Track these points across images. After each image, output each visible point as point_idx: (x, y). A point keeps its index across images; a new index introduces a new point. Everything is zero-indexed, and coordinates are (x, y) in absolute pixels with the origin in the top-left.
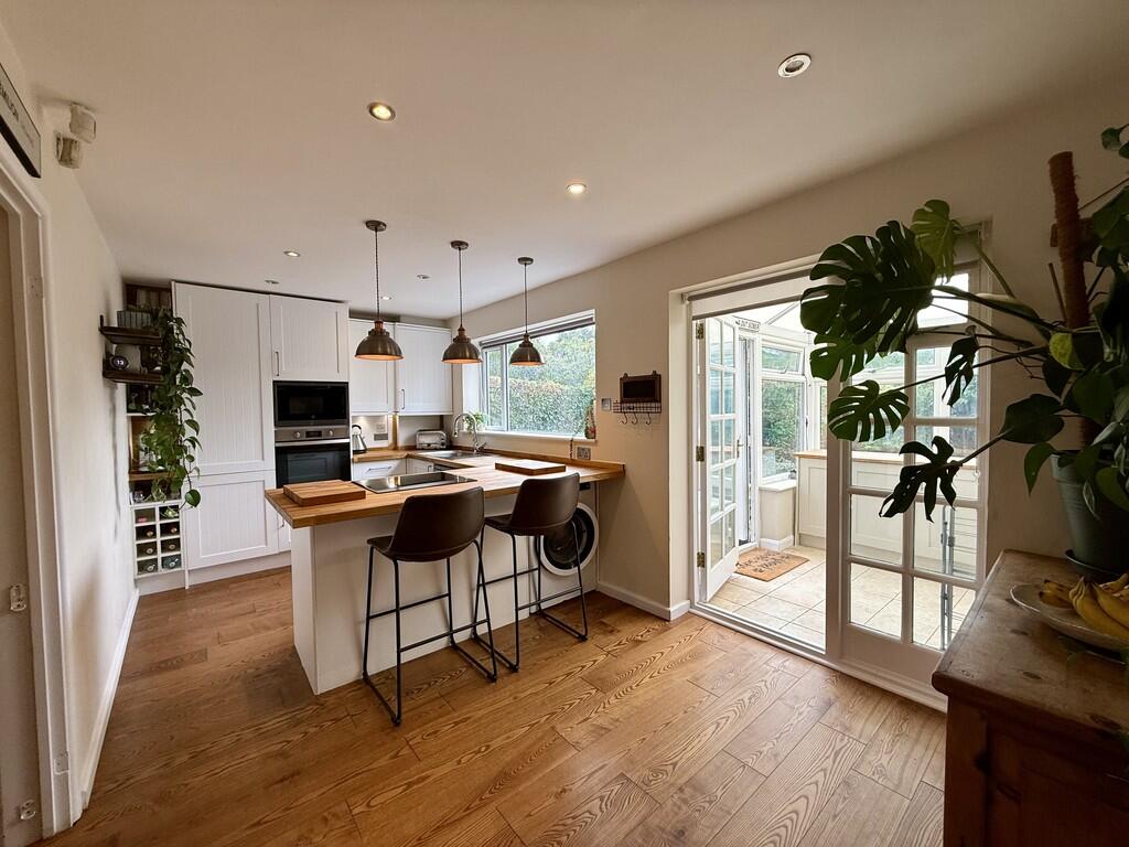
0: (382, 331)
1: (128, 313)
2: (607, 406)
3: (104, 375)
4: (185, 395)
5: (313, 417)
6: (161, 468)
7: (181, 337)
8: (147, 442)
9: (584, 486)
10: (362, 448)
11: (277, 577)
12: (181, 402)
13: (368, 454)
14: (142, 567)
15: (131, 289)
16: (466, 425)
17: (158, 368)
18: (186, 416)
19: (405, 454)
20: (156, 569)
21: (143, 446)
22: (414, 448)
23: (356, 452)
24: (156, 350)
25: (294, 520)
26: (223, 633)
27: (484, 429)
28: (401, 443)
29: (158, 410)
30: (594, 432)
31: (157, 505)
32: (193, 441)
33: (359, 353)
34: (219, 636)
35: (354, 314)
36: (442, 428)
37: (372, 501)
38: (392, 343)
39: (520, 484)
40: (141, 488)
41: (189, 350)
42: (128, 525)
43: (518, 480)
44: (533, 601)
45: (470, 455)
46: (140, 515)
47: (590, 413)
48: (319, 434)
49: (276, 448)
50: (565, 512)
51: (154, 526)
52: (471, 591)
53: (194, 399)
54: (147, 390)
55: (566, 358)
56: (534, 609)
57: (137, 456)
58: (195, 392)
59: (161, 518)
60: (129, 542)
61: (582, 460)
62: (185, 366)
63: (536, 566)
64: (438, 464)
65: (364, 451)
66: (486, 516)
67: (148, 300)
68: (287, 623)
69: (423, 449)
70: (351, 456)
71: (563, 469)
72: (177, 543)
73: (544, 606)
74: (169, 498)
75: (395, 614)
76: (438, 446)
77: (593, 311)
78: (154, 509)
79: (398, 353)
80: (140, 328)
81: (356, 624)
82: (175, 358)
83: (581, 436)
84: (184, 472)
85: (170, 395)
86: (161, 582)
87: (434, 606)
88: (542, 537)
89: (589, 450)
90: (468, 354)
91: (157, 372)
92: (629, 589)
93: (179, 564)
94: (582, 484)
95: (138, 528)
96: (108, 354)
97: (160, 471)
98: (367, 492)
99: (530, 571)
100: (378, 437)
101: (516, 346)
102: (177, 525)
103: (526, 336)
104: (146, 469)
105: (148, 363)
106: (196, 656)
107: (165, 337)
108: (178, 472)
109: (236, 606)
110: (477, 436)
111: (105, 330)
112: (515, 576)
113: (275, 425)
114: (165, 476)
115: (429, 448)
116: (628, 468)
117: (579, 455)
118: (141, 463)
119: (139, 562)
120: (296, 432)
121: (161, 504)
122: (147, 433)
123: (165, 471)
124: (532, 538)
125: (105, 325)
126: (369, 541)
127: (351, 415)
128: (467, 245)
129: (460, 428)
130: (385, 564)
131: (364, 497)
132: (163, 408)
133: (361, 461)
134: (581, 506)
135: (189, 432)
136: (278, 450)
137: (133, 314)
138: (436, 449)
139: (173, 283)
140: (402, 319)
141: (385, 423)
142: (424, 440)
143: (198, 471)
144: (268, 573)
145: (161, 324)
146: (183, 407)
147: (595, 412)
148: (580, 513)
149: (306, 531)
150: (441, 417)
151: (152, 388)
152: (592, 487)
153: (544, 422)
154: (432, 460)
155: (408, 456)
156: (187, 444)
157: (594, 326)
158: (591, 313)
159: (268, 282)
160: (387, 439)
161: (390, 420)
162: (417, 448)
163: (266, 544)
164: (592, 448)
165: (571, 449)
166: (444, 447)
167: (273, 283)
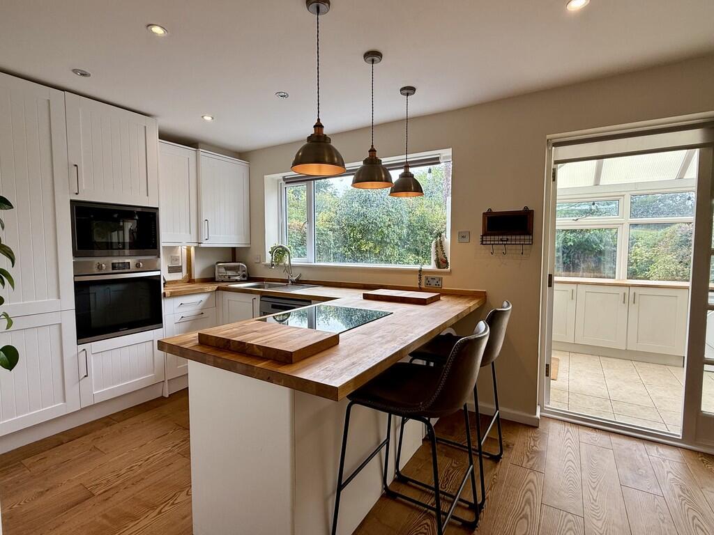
22: (212, 280)
28: (196, 275)
30: (446, 262)
36: (234, 259)
48: (126, 265)
49: (76, 283)
61: (432, 288)
69: (223, 282)
70: (163, 291)
76: (239, 279)
77: (447, 151)
89: (440, 279)
100: (173, 269)
109: (57, 493)
113: (75, 255)
115: (229, 280)
117: (427, 284)
120: (99, 264)
127: (162, 245)
128: (382, 55)
133: (173, 295)
136: (77, 285)
138: (237, 281)
141: (179, 254)
150: (234, 249)
155: (218, 289)
159: (75, 71)
160: (181, 271)
161: (185, 252)
162: (217, 280)
163: (65, 401)
164: (444, 277)
165: (420, 278)
166: (246, 279)
167: (81, 74)
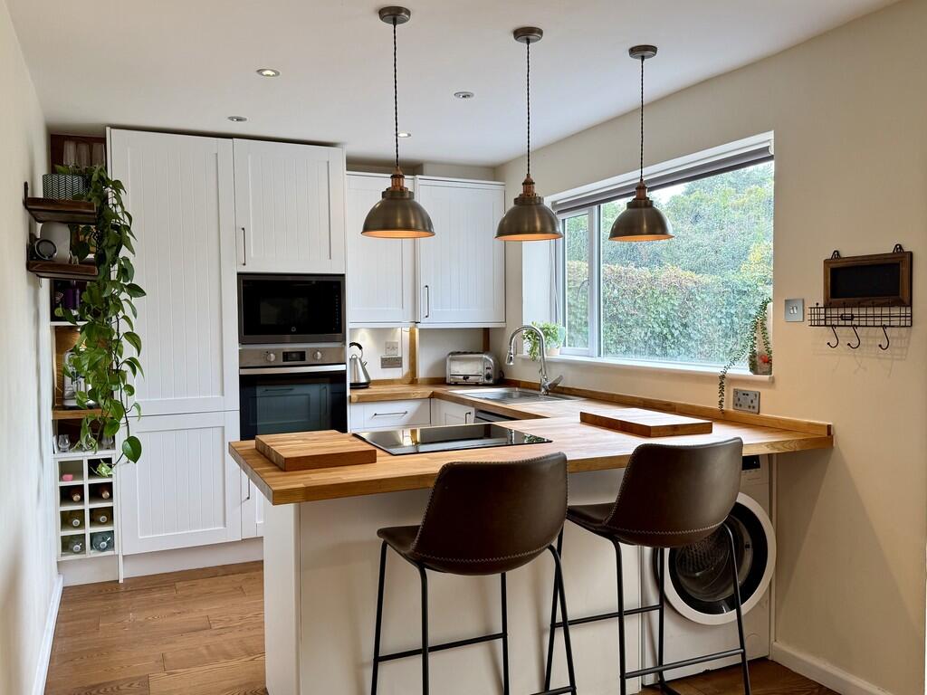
0: (402, 191)
1: (55, 176)
2: (797, 314)
3: (29, 267)
4: (124, 296)
5: (294, 329)
6: (91, 402)
7: (119, 209)
8: (77, 363)
9: (751, 462)
10: (363, 380)
11: (239, 578)
12: (119, 306)
13: (373, 390)
14: (67, 544)
15: (58, 141)
16: (527, 346)
17: (91, 256)
18: (124, 327)
19: (429, 390)
20: (83, 549)
21: (70, 369)
22: (442, 381)
23: (355, 386)
24: (87, 230)
25: (274, 492)
26: (169, 656)
27: (558, 352)
28: (422, 373)
29: (89, 317)
30: (768, 361)
31: (84, 456)
32: (133, 363)
33: (369, 227)
34: (164, 658)
35: (355, 164)
36: (486, 348)
37: (386, 467)
38: (417, 209)
39: (630, 452)
40: (67, 430)
41: (128, 228)
42: (52, 484)
43: (627, 445)
44: (649, 664)
45: (534, 397)
46: (66, 469)
47: (760, 325)
48: (301, 356)
49: (242, 377)
50: (712, 509)
51: (82, 486)
52: (541, 633)
53: (134, 300)
54: (74, 288)
55: (702, 224)
56: (650, 679)
57: (61, 384)
58: (136, 291)
59: (91, 474)
60: (52, 507)
61: (743, 412)
62: (124, 252)
63: (654, 601)
64: (482, 410)
65: (366, 386)
66: (570, 503)
67: (78, 156)
68: (257, 651)
69: (456, 384)
70: (348, 393)
71: (706, 429)
72: (109, 512)
73: (669, 675)
74: (101, 447)
75: (419, 658)
76: (481, 380)
77: (770, 135)
78: (81, 462)
79: (426, 226)
80: (69, 198)
81: (359, 666)
82: (112, 242)
83: (742, 369)
84: (120, 409)
85: (105, 295)
86: (88, 570)
87: (479, 650)
88: (667, 551)
89: (758, 395)
90: (538, 224)
91: (90, 263)
92: (835, 661)
93: (111, 545)
94: (745, 459)
95: (62, 488)
96: (32, 237)
97: (90, 407)
98: (379, 452)
99: (644, 609)
100: (388, 363)
101: (621, 205)
102: (109, 487)
103: (641, 188)
104: (73, 403)
105: (78, 248)
106: (135, 685)
107: (101, 210)
108: (113, 409)
109: (185, 617)
110: (546, 365)
111: (30, 203)
112: (621, 614)
113: (242, 342)
114: (97, 414)
115: (466, 382)
116: (839, 433)
117: (737, 404)
118: (67, 393)
119: (63, 538)
120: (268, 353)
121: (91, 455)
122: (76, 350)
123: (98, 406)
124: (648, 550)
125: (29, 196)
126: (382, 533)
128: (541, 32)
129: (518, 349)
130: (404, 573)
131: (374, 461)
132: (96, 314)
133: (362, 400)
134: (743, 499)
135: (129, 350)
136: (243, 379)
137: (62, 177)
138: (477, 385)
139: (108, 129)
140: (426, 168)
141: (397, 339)
142: (459, 369)
143: (139, 408)
144: (227, 570)
145: (95, 191)
146: (121, 314)
147: (770, 324)
148: (740, 512)
149: (289, 510)
150: (486, 331)
151: (82, 286)
152: (764, 464)
153: (662, 342)
154: (472, 404)
155: (433, 396)
156: (125, 367)
157: (771, 164)
158: (766, 139)
159: (232, 118)
160: (401, 366)
161: (407, 335)
162: (447, 381)
163: (225, 525)
164: (764, 392)
165: (721, 392)
166: (491, 381)
167: (238, 120)
